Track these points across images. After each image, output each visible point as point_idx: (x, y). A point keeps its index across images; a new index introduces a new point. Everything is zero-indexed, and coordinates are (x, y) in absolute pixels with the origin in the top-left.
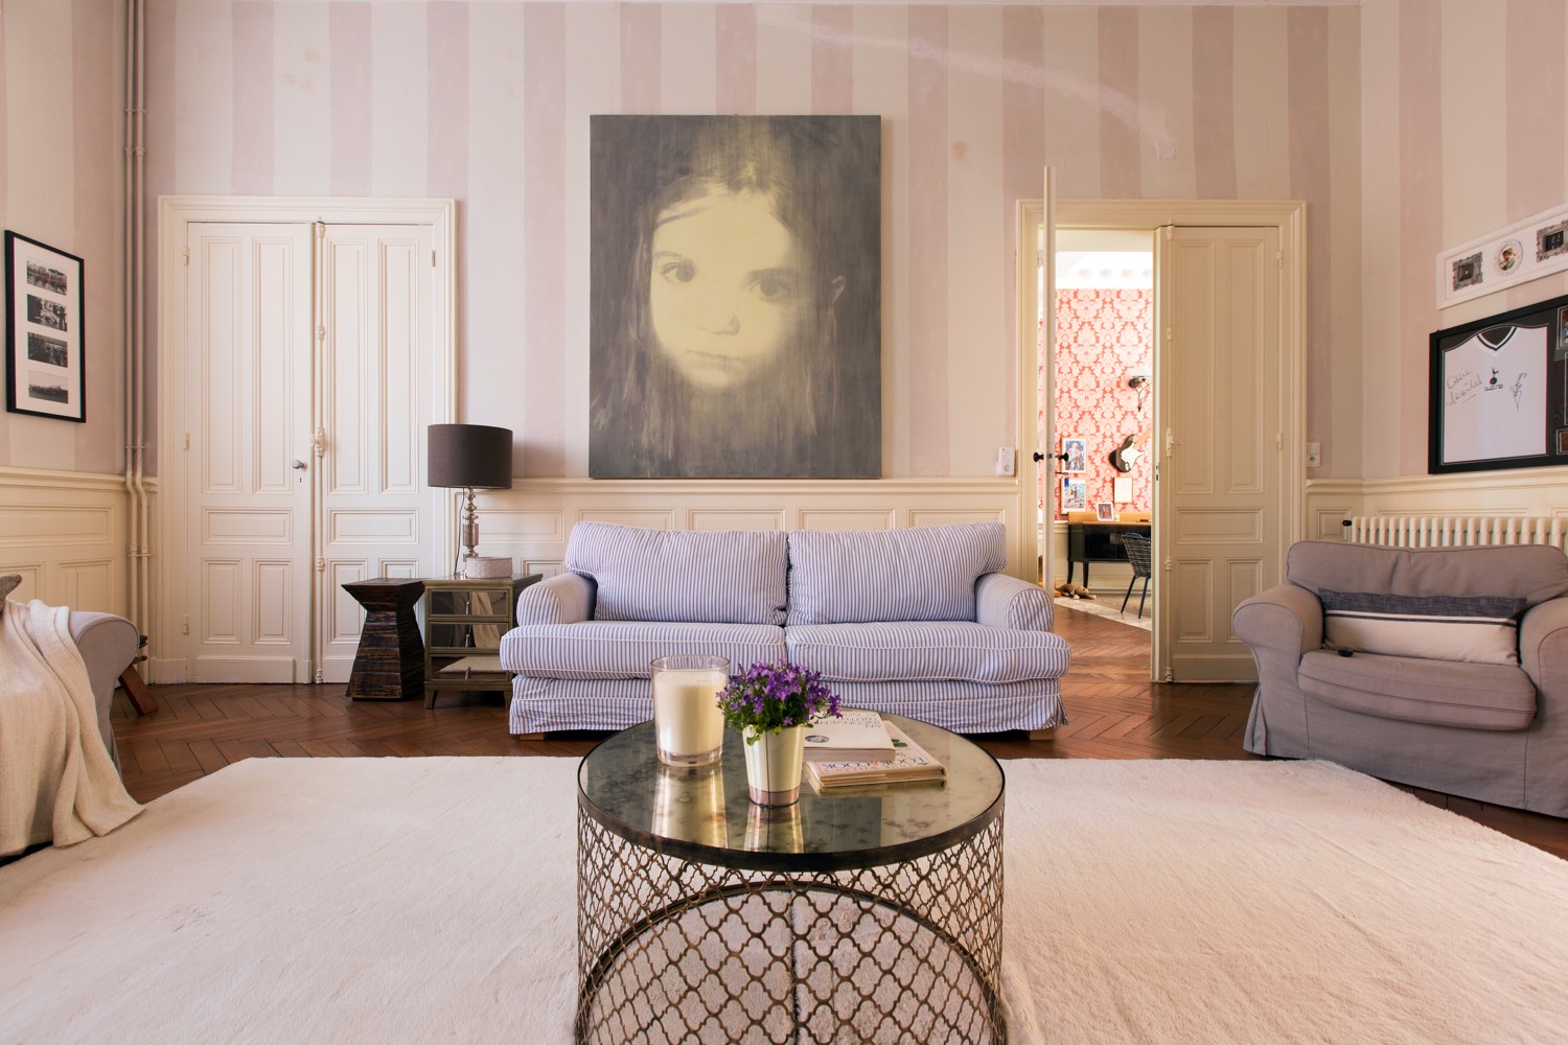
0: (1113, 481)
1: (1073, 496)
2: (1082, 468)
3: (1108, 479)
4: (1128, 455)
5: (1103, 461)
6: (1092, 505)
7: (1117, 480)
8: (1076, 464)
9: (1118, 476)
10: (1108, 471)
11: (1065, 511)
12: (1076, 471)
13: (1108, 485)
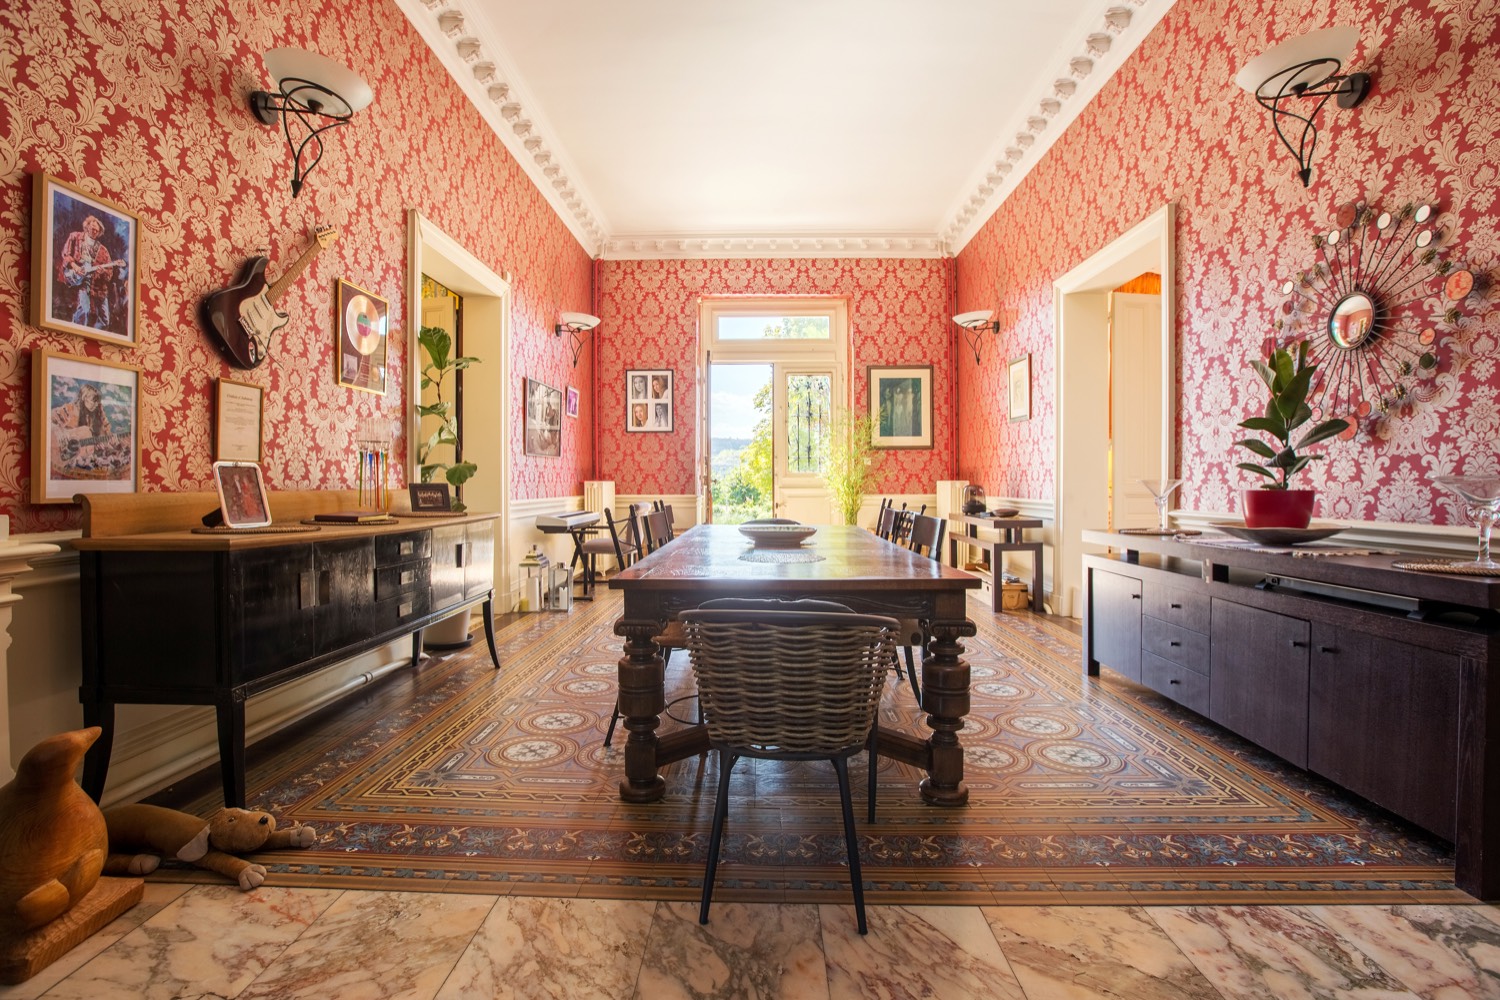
0: (212, 390)
1: (85, 432)
2: (118, 326)
3: (198, 380)
4: (257, 315)
5: (183, 320)
6: (152, 467)
7: (225, 389)
8: (96, 302)
9: (226, 374)
10: (198, 356)
11: (55, 490)
12: (96, 332)
13: (198, 401)
